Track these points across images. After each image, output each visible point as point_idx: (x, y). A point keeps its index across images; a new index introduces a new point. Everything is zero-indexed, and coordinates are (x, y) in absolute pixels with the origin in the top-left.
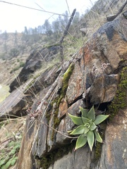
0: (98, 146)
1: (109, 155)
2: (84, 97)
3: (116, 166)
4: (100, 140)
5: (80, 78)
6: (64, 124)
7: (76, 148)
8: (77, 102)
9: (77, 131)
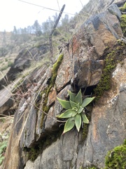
0: (85, 128)
1: (94, 133)
2: (72, 82)
3: (101, 142)
4: (87, 121)
5: (68, 66)
6: (53, 111)
7: (64, 132)
8: (66, 88)
9: (65, 115)
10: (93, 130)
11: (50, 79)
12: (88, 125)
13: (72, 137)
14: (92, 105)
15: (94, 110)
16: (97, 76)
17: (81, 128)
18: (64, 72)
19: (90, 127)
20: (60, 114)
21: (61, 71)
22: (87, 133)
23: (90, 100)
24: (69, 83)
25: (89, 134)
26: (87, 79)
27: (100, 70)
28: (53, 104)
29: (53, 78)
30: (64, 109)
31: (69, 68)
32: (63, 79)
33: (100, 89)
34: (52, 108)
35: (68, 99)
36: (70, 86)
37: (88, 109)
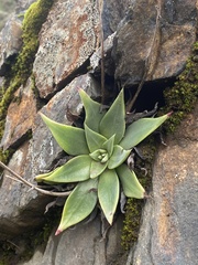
4: (138, 191)
9: (67, 174)
10: (156, 218)
11: (12, 59)
12: (140, 203)
13: (85, 242)
14: (156, 140)
15: (164, 157)
16: (179, 49)
17: (118, 215)
18: (64, 34)
19: (147, 208)
20: (51, 169)
21: (54, 30)
22: (136, 227)
23: (150, 125)
24: (84, 69)
25: (145, 230)
26: (148, 53)
27: (188, 27)
28: (22, 141)
29: (22, 56)
30: (64, 155)
31: (82, 19)
32: (59, 55)
33: (187, 88)
34: (19, 155)
35: (79, 120)
36: (87, 78)
37: (143, 153)
